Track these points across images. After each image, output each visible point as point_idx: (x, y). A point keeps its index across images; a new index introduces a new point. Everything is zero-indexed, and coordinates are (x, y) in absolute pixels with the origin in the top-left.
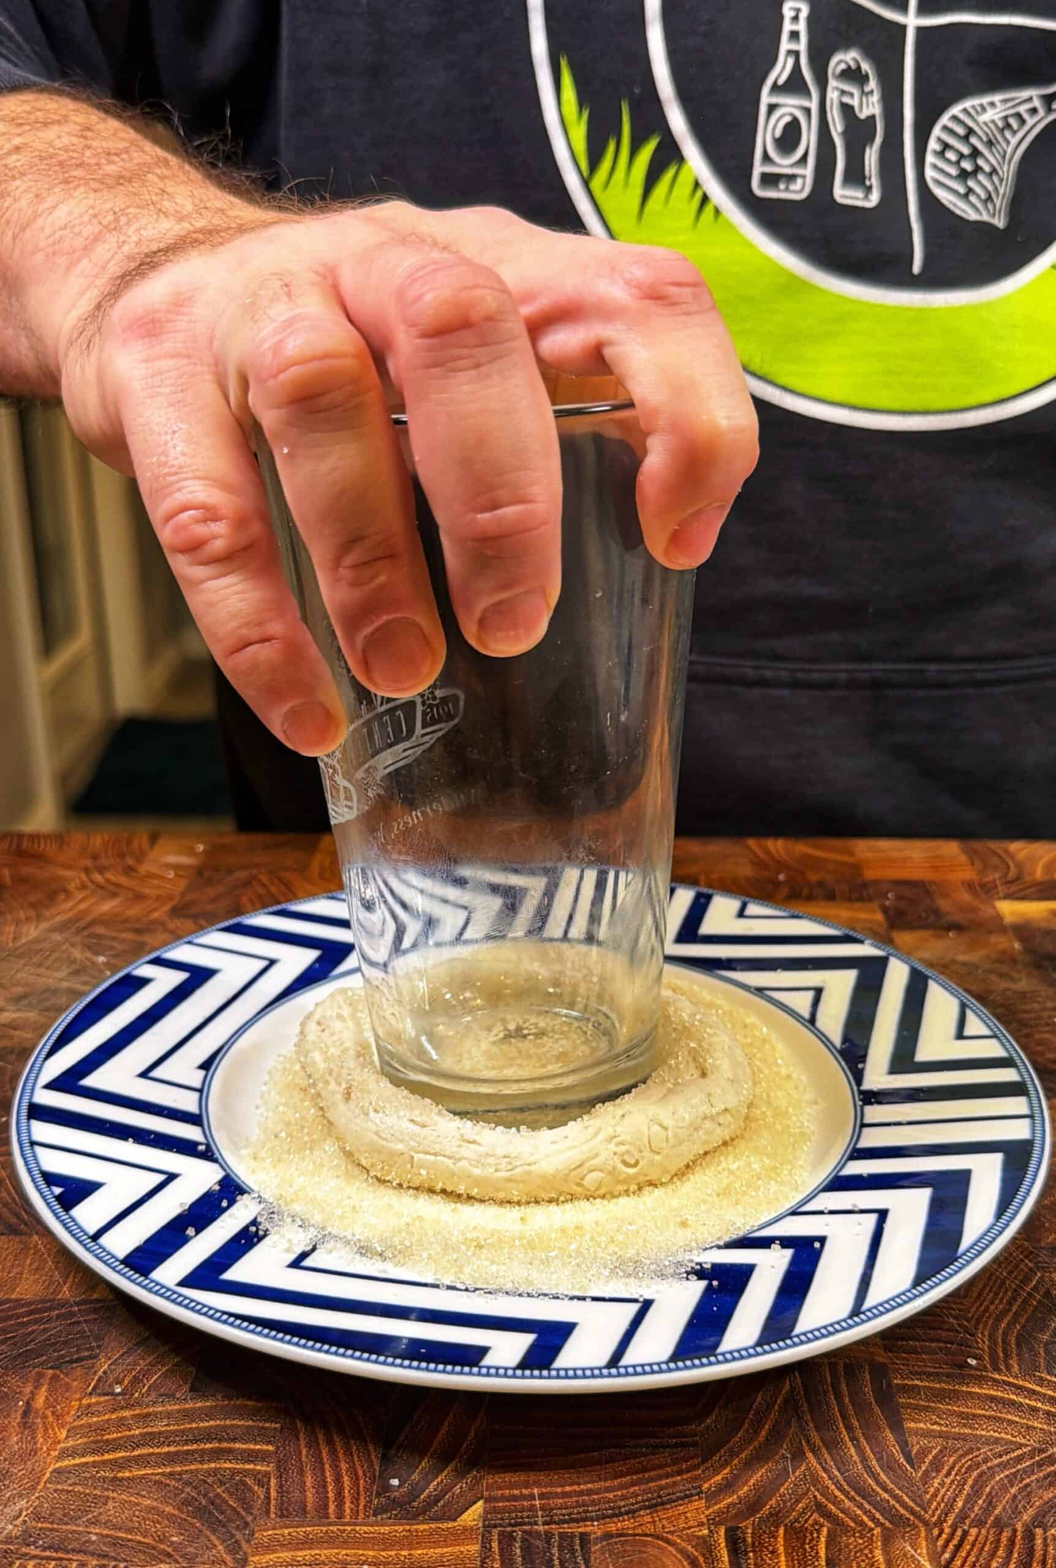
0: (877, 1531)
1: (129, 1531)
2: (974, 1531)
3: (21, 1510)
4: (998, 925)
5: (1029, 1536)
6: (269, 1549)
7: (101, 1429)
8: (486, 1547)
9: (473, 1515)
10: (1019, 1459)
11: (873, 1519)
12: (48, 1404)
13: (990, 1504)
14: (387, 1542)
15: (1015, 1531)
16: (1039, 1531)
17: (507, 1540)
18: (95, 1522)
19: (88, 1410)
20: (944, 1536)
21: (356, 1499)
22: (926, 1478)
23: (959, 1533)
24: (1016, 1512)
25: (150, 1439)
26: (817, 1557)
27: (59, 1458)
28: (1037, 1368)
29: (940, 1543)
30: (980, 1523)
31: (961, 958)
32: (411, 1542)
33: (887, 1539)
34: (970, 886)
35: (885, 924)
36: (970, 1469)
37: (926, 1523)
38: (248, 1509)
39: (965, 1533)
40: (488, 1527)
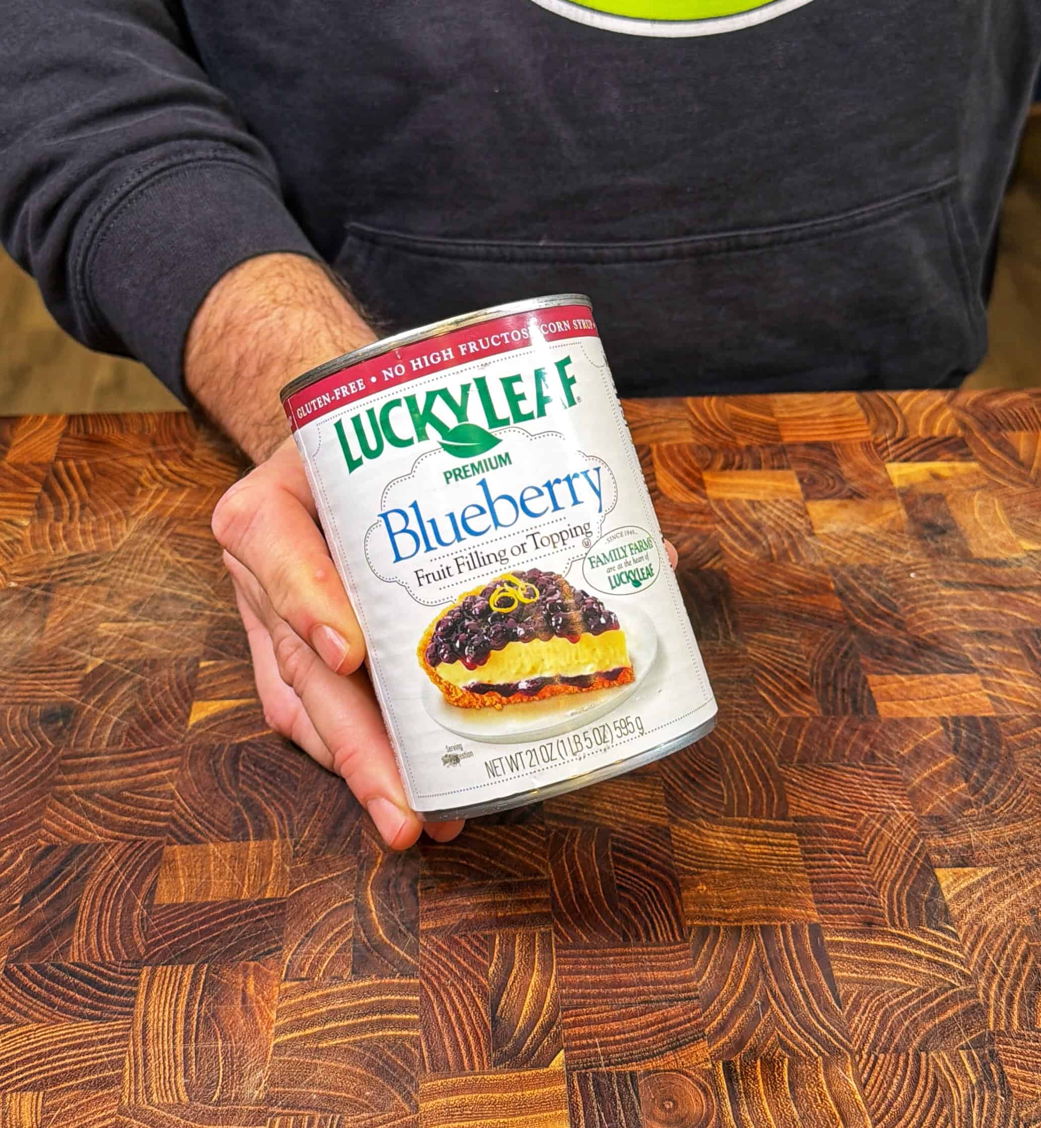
0: (820, 1059)
1: (337, 1089)
2: (882, 1056)
3: (261, 1079)
4: (888, 491)
5: (918, 1059)
6: (432, 1095)
7: (297, 1008)
8: (570, 1086)
9: (559, 1062)
10: (909, 999)
11: (817, 1050)
12: (258, 992)
13: (892, 1035)
14: (505, 1087)
15: (908, 1055)
16: (923, 1054)
17: (583, 1079)
18: (312, 1084)
19: (286, 995)
20: (863, 1061)
21: (480, 1055)
22: (850, 1016)
23: (872, 1058)
24: (909, 1040)
25: (334, 1015)
26: (783, 1081)
27: (276, 1035)
28: (920, 923)
29: (861, 1066)
30: (885, 1050)
31: (862, 529)
32: (522, 1084)
33: (826, 1066)
34: (866, 445)
35: (802, 496)
36: (878, 1008)
37: (850, 1051)
38: (412, 1066)
39: (877, 1058)
40: (570, 1071)
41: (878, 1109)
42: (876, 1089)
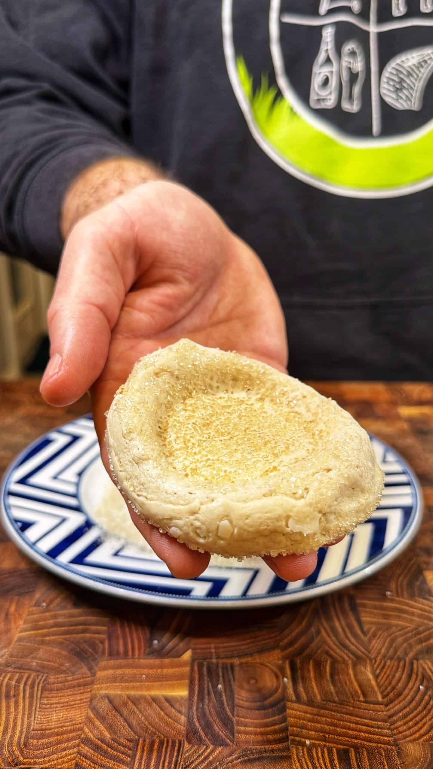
0: (350, 662)
1: (49, 661)
2: (388, 662)
3: (5, 653)
4: (398, 417)
5: (412, 664)
6: (105, 669)
7: (37, 621)
8: (192, 669)
9: (187, 656)
10: (408, 633)
11: (348, 657)
12: (16, 610)
13: (396, 651)
14: (151, 667)
15: (405, 662)
16: (415, 662)
17: (200, 666)
18: (34, 658)
19: (32, 613)
20: (377, 663)
21: (139, 649)
22: (370, 641)
23: (383, 662)
24: (406, 654)
25: (57, 625)
26: (326, 672)
27: (21, 632)
28: (414, 596)
29: (375, 666)
30: (391, 659)
31: (385, 431)
32: (162, 667)
33: (355, 665)
34: (387, 402)
36: (387, 637)
37: (369, 658)
38: (96, 653)
39: (385, 663)
40: (193, 660)
41: (386, 689)
42: (384, 678)
